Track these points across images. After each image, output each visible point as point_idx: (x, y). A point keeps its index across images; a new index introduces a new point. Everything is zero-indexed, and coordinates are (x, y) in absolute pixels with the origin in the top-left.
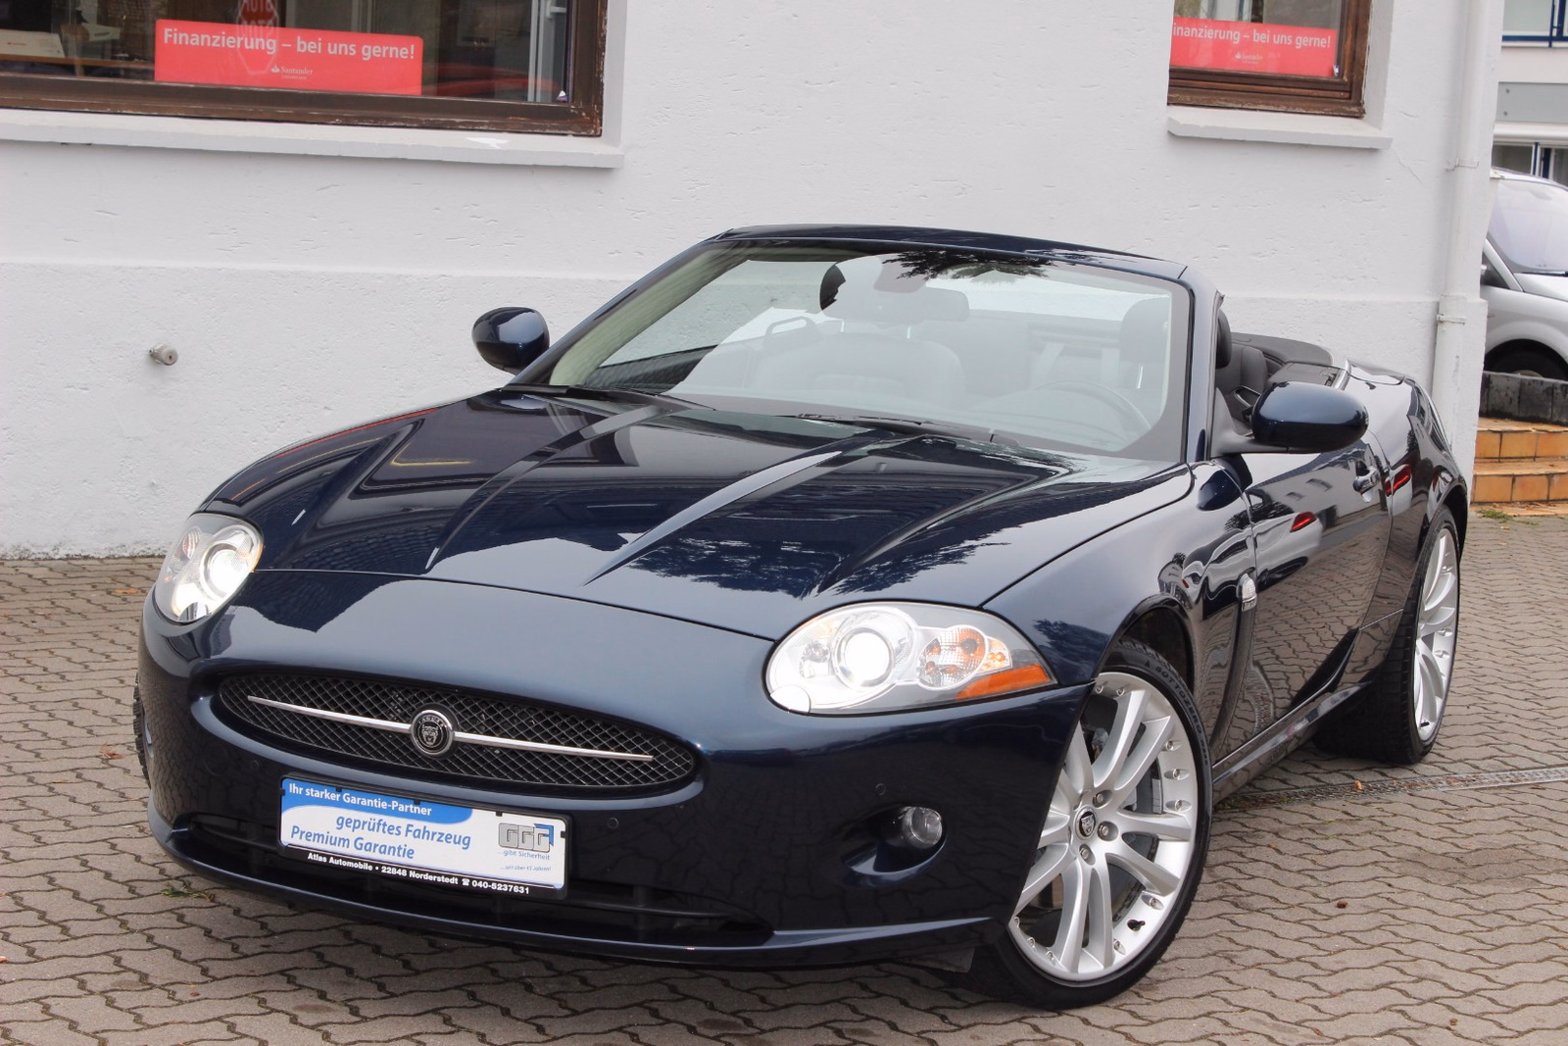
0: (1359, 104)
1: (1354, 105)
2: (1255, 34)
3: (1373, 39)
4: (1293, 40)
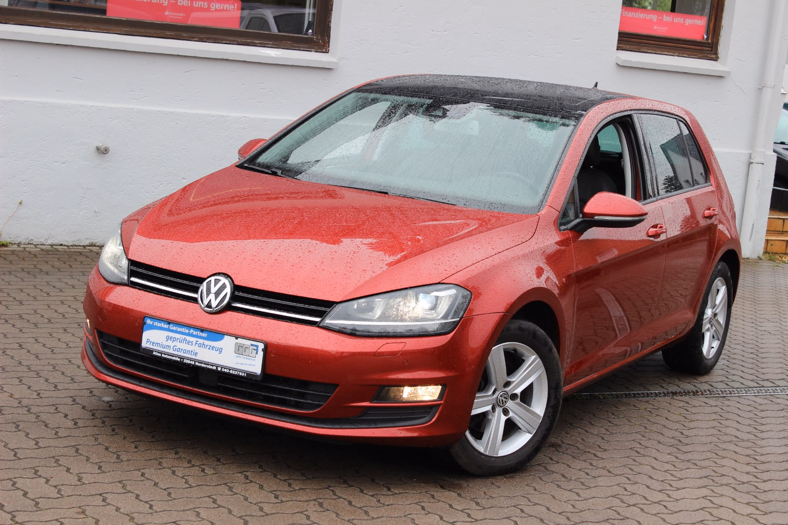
1: (714, 54)
2: (665, 17)
3: (725, 22)
4: (684, 20)
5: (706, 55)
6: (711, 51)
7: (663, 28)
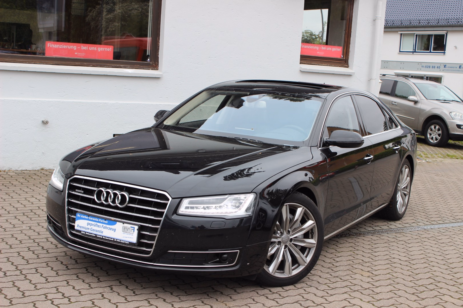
0: (348, 64)
1: (346, 64)
2: (322, 47)
3: (351, 49)
4: (332, 49)
5: (343, 65)
6: (345, 63)
7: (322, 53)
